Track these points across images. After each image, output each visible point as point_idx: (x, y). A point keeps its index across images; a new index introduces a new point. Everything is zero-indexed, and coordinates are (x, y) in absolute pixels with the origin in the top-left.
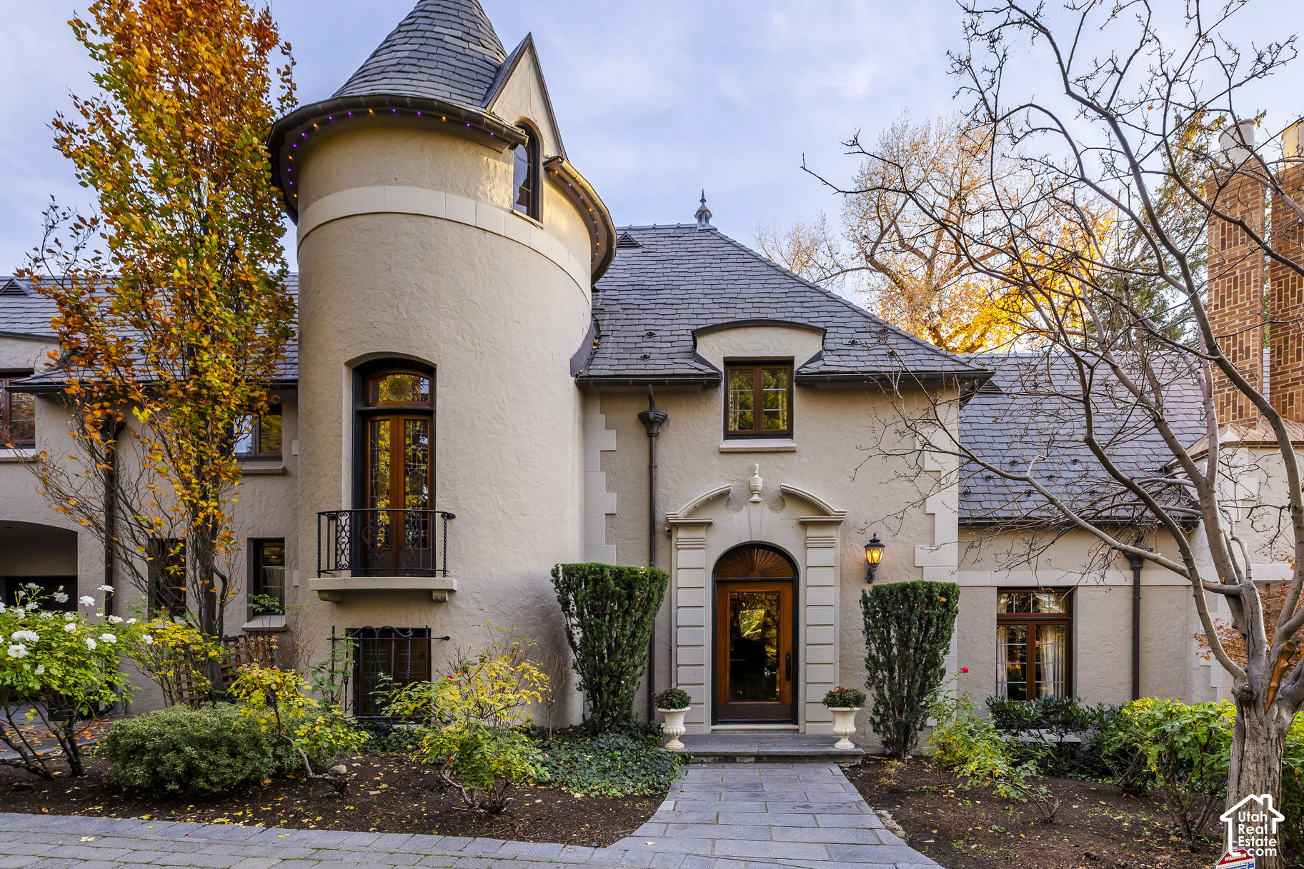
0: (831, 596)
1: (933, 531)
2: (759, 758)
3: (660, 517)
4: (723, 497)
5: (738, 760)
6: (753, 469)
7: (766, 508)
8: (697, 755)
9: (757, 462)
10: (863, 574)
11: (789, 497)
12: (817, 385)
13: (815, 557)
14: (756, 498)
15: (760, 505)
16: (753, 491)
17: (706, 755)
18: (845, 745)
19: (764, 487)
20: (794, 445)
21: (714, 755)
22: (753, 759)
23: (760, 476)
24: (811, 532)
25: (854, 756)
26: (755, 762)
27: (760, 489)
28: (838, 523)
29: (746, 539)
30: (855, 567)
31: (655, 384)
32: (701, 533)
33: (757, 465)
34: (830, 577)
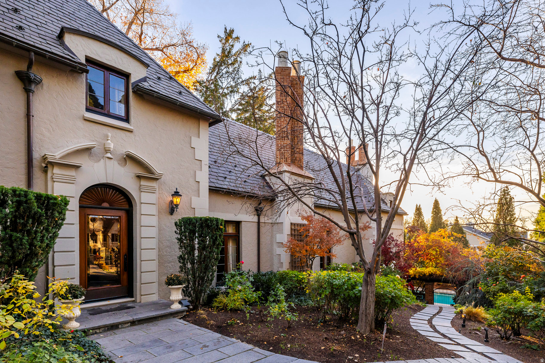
0: (154, 221)
1: (199, 190)
2: (133, 323)
3: (37, 155)
4: (87, 150)
5: (120, 326)
6: (107, 136)
7: (116, 163)
8: (93, 329)
9: (110, 133)
10: (168, 210)
11: (131, 159)
12: (145, 95)
13: (146, 197)
14: (109, 155)
15: (112, 160)
16: (107, 151)
17: (99, 328)
18: (176, 307)
19: (114, 149)
20: (132, 128)
21: (105, 326)
22: (129, 324)
23: (111, 141)
24: (143, 183)
25: (182, 312)
26: (131, 326)
27: (112, 150)
28: (157, 179)
29: (103, 181)
30: (165, 206)
31: (36, 53)
32: (72, 173)
33: (110, 134)
34: (153, 210)
